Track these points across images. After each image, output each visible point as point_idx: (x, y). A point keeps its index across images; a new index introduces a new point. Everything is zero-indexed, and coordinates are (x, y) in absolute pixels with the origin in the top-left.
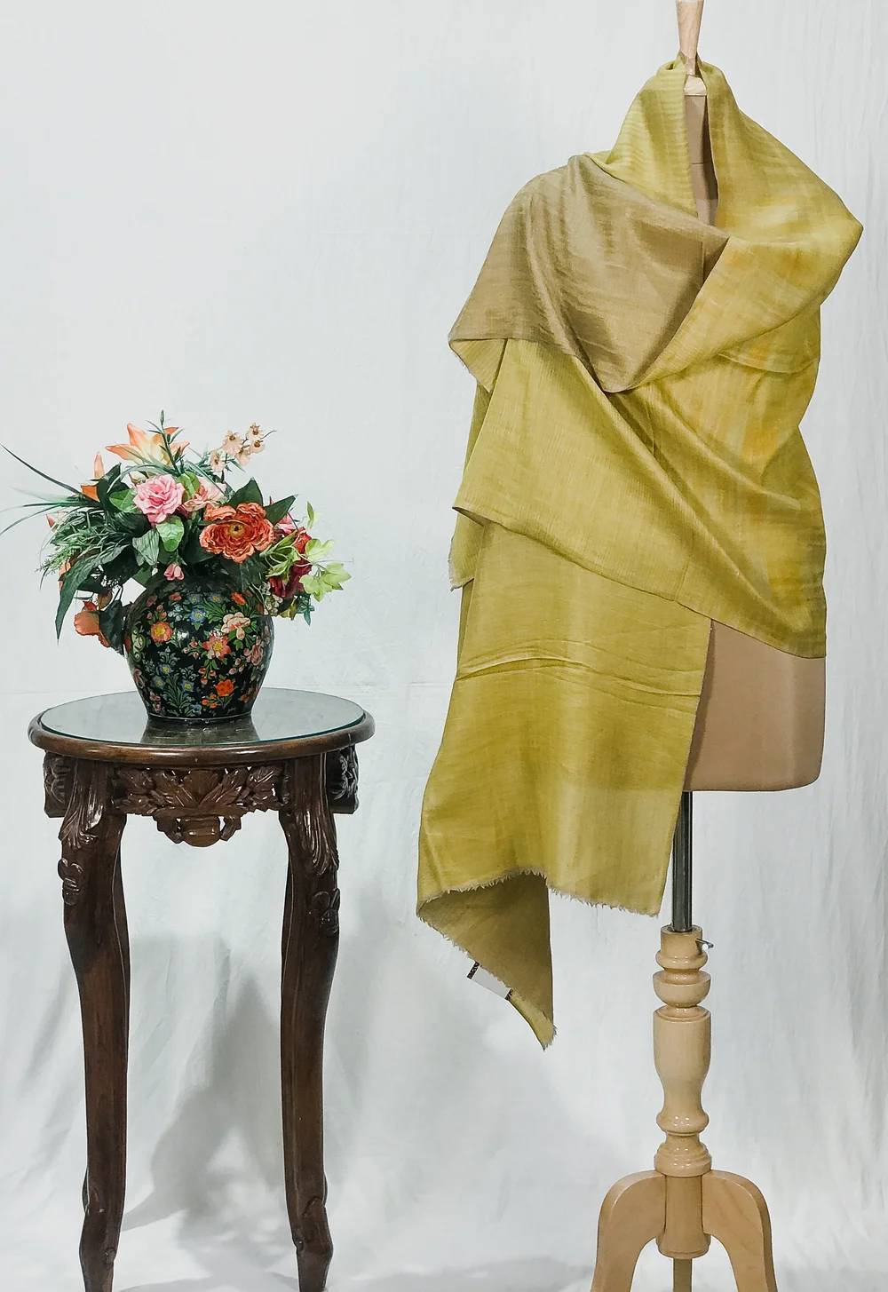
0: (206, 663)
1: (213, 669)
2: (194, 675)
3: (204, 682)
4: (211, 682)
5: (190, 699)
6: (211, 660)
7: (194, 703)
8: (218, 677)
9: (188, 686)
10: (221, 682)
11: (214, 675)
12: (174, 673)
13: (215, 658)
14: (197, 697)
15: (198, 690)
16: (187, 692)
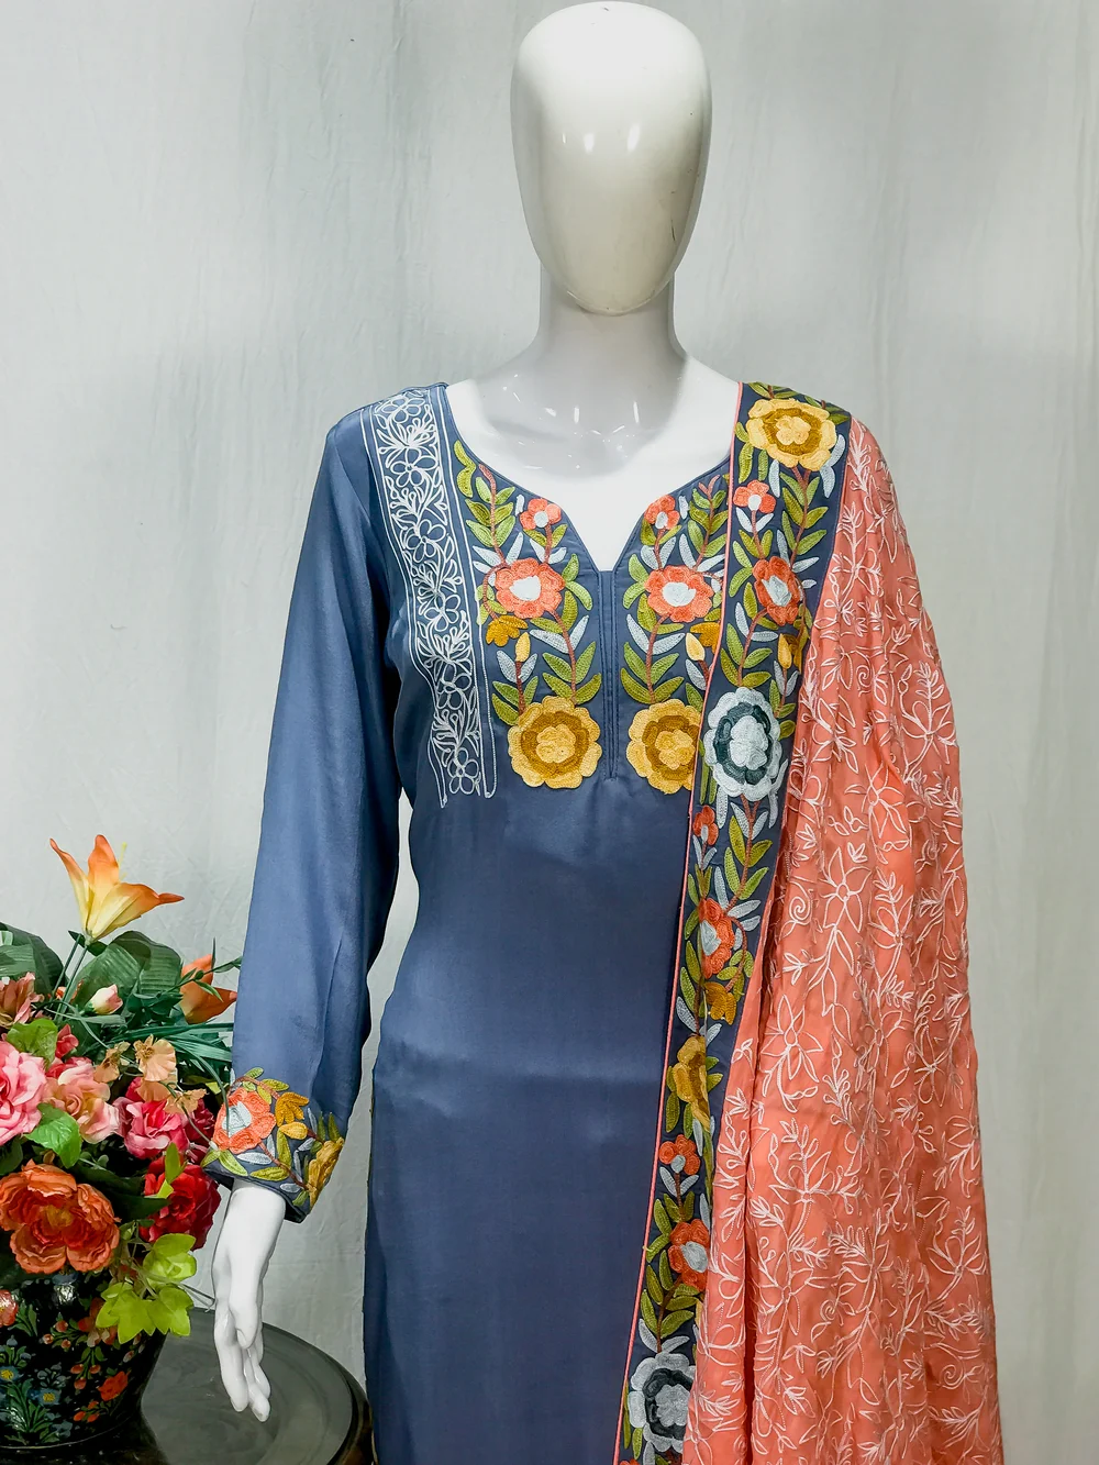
0: (85, 1354)
1: (97, 1362)
2: (63, 1378)
3: (79, 1387)
4: (90, 1384)
5: (52, 1417)
6: (93, 1349)
7: (57, 1421)
8: (105, 1374)
9: (49, 1397)
10: (109, 1379)
11: (97, 1370)
12: (22, 1380)
13: (100, 1344)
14: (63, 1411)
15: (68, 1400)
16: (47, 1406)
